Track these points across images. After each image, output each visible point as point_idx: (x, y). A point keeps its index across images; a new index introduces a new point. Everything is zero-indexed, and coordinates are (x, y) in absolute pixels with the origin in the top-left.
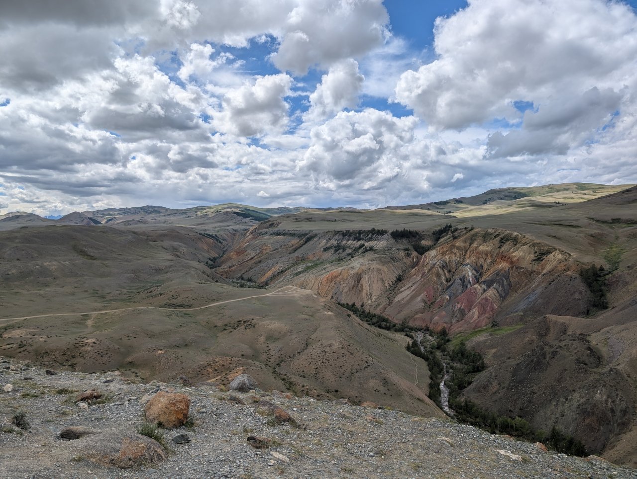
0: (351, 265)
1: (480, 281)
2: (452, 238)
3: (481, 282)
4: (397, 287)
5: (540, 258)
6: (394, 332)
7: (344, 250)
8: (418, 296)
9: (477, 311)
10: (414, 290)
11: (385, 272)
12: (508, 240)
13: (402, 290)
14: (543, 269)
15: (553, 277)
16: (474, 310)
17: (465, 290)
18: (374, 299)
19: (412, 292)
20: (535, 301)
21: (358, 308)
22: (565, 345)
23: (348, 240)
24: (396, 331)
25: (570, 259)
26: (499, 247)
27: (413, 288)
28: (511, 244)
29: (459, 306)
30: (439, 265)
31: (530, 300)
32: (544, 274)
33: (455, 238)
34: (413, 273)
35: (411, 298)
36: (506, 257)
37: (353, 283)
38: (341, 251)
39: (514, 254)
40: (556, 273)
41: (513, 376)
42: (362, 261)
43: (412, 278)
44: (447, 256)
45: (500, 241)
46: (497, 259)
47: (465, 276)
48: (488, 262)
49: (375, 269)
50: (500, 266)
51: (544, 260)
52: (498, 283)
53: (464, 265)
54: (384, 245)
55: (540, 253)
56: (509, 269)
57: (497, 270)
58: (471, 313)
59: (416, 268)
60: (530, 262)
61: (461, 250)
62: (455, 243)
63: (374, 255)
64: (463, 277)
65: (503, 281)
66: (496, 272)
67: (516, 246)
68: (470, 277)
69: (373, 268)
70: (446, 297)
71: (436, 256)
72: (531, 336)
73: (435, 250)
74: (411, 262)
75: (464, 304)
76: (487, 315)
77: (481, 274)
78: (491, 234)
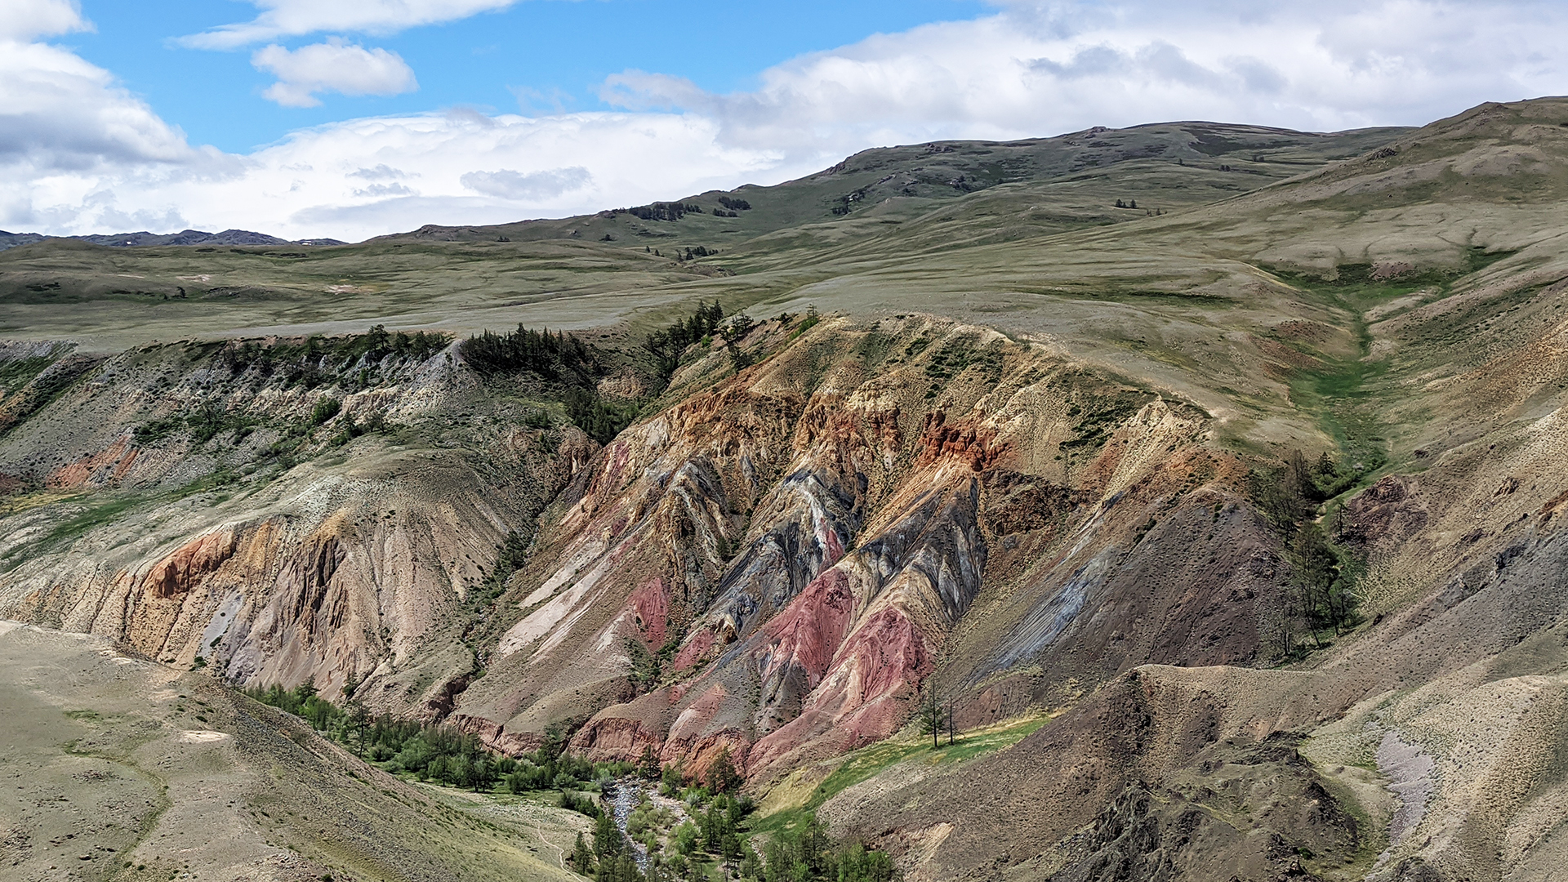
0: (284, 504)
1: (862, 542)
2: (727, 366)
3: (865, 548)
4: (503, 592)
5: (1092, 434)
6: (509, 797)
7: (243, 435)
8: (604, 626)
9: (854, 671)
10: (583, 600)
11: (445, 529)
12: (961, 364)
13: (528, 602)
14: (1105, 480)
15: (1150, 507)
16: (843, 667)
17: (798, 583)
18: (401, 653)
19: (573, 610)
20: (1086, 614)
21: (331, 700)
22: (1226, 785)
23: (257, 387)
24: (519, 788)
25: (1209, 434)
26: (931, 395)
27: (579, 589)
28: (977, 378)
29: (780, 656)
30: (683, 484)
31: (1065, 610)
32: (1112, 502)
33: (742, 362)
34: (575, 525)
35: (573, 635)
36: (958, 433)
37: (296, 590)
38: (225, 438)
39: (990, 423)
40: (1162, 492)
42: (336, 480)
43: (571, 547)
44: (715, 442)
45: (929, 369)
46: (922, 448)
47: (794, 526)
48: (886, 460)
49: (400, 518)
50: (938, 475)
51: (1110, 441)
52: (932, 549)
53: (789, 479)
54: (434, 402)
55: (1092, 415)
56: (972, 486)
57: (924, 495)
58: (831, 681)
59: (582, 501)
60: (1056, 452)
61: (774, 415)
62: (745, 385)
63: (393, 451)
64: (789, 529)
65: (953, 542)
66: (922, 501)
67: (996, 386)
68: (817, 530)
69: (392, 512)
70: (722, 622)
71: (668, 444)
72: (1083, 759)
73: (661, 419)
74: (559, 475)
75: (798, 646)
76: (896, 685)
77: (860, 512)
78: (894, 339)
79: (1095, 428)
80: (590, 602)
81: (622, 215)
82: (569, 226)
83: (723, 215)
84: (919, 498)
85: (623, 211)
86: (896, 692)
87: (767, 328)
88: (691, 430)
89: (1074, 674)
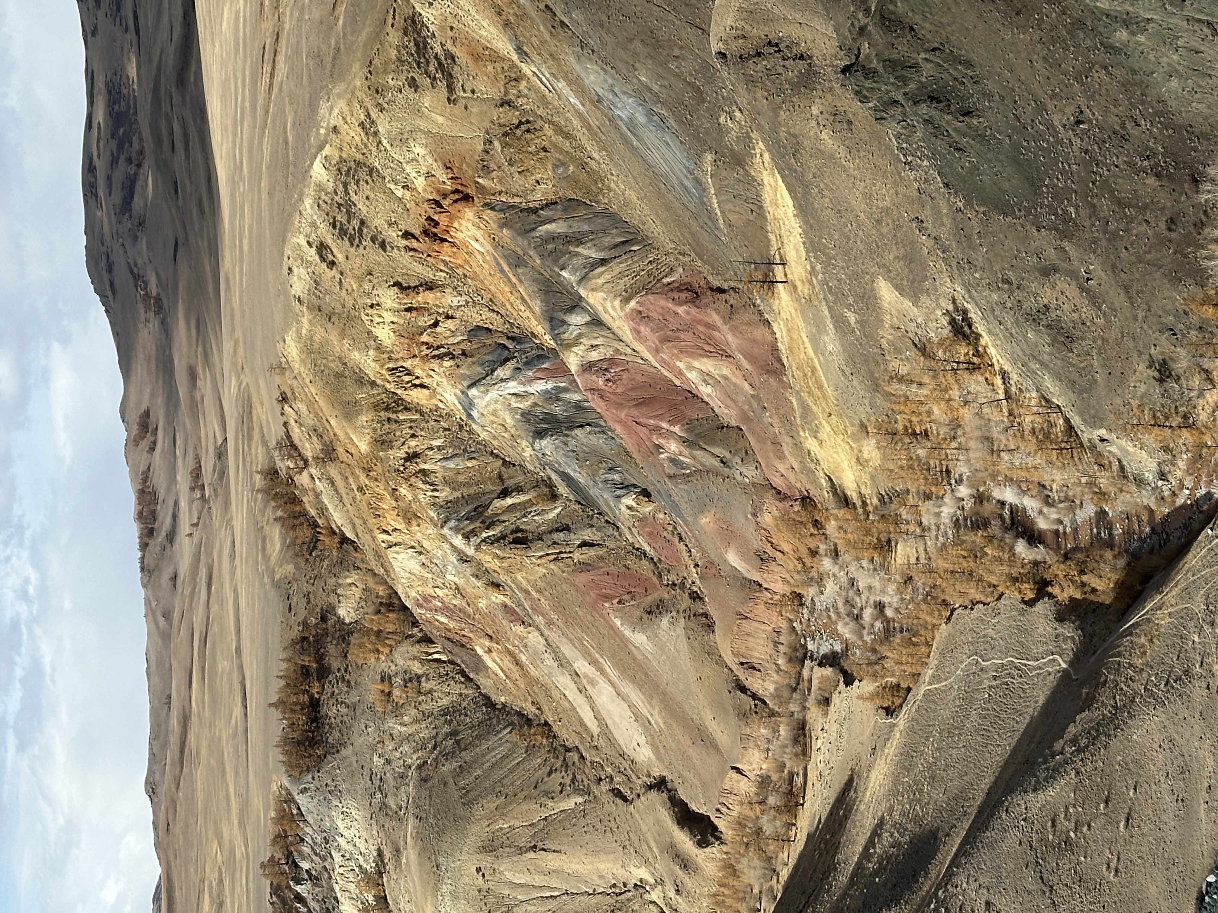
1: (548, 340)
2: (333, 470)
3: (555, 338)
4: (578, 750)
5: (440, 67)
8: (624, 642)
9: (696, 364)
10: (594, 662)
12: (348, 207)
14: (495, 57)
16: (692, 375)
17: (590, 417)
19: (603, 672)
20: (647, 96)
26: (383, 245)
27: (582, 666)
28: (366, 190)
29: (673, 446)
30: (467, 538)
31: (641, 118)
32: (519, 50)
33: (330, 455)
34: (507, 663)
35: (633, 679)
36: (429, 219)
39: (420, 183)
41: (1005, 210)
43: (533, 672)
44: (421, 497)
45: (352, 245)
46: (443, 261)
47: (526, 416)
48: (455, 303)
49: (486, 861)
50: (477, 246)
51: (449, 46)
52: (561, 261)
53: (469, 416)
54: (354, 812)
55: (418, 64)
56: (492, 209)
57: (498, 264)
58: (706, 391)
59: (480, 651)
60: (458, 109)
61: (394, 426)
62: (356, 457)
63: (408, 864)
64: (528, 421)
65: (553, 238)
66: (506, 268)
67: (378, 171)
68: (531, 390)
69: (478, 870)
70: (629, 508)
71: (419, 549)
72: (813, 123)
73: (391, 554)
74: (447, 675)
75: (664, 425)
76: (716, 319)
77: (513, 339)
78: (315, 281)
79: (433, 62)
80: (597, 656)
81: (146, 561)
82: (156, 623)
83: (155, 443)
84: (502, 271)
85: (143, 558)
86: (724, 318)
87: (292, 422)
88: (406, 523)
89: (713, 116)
